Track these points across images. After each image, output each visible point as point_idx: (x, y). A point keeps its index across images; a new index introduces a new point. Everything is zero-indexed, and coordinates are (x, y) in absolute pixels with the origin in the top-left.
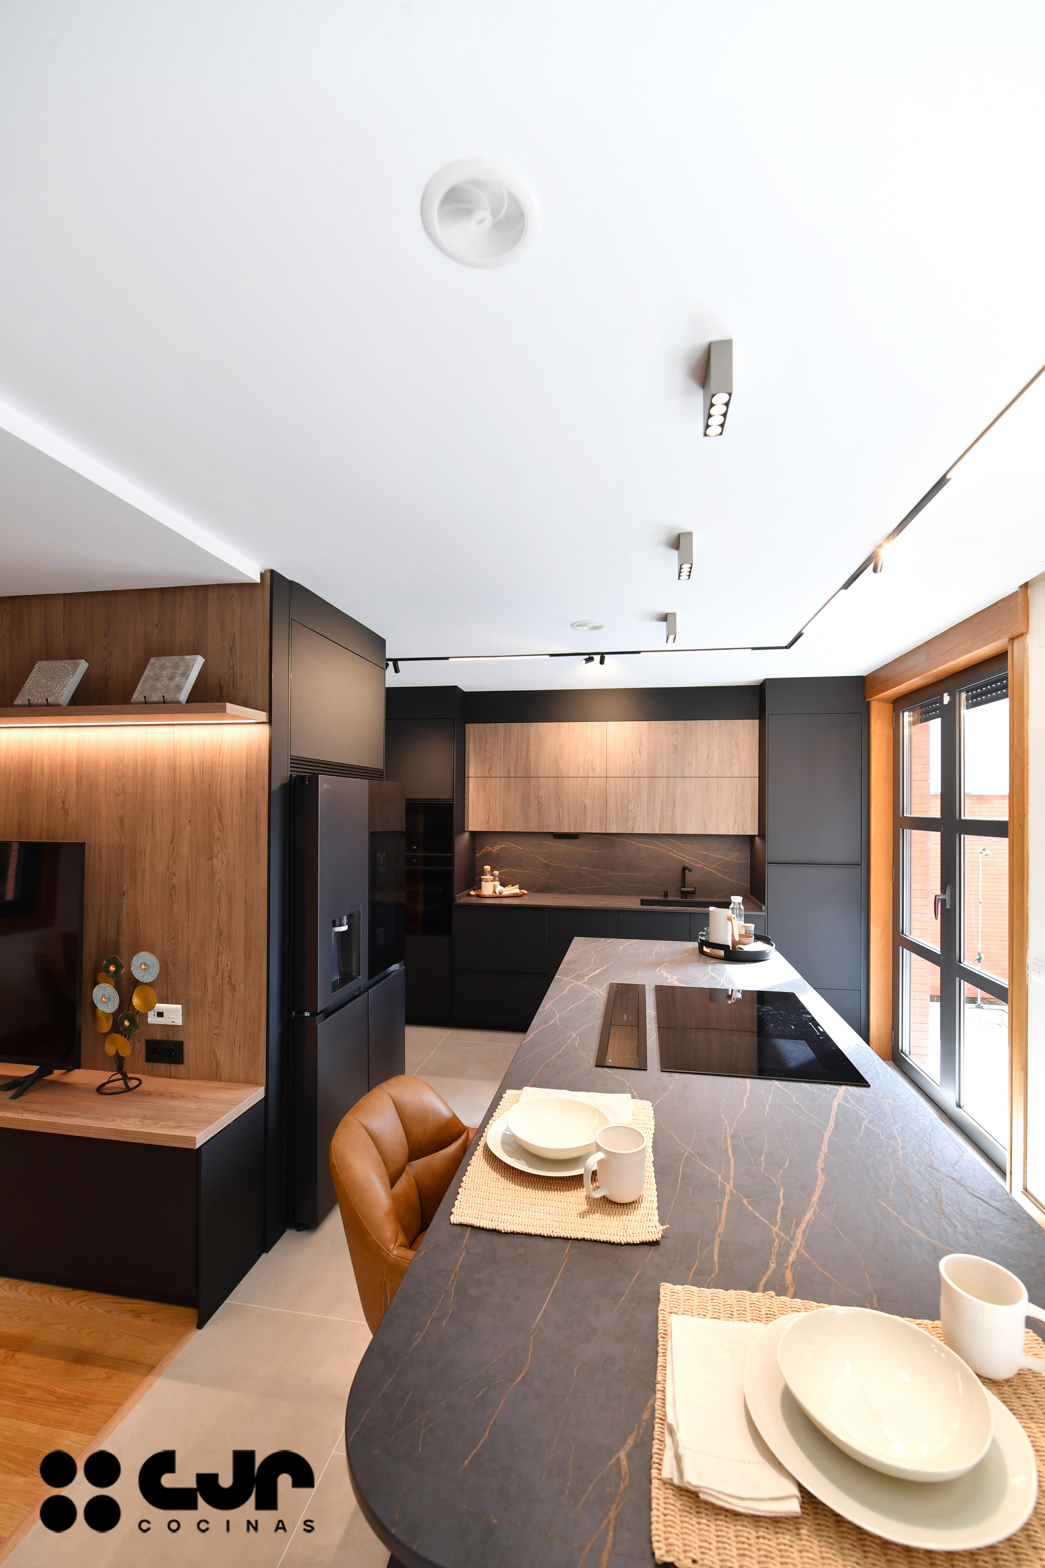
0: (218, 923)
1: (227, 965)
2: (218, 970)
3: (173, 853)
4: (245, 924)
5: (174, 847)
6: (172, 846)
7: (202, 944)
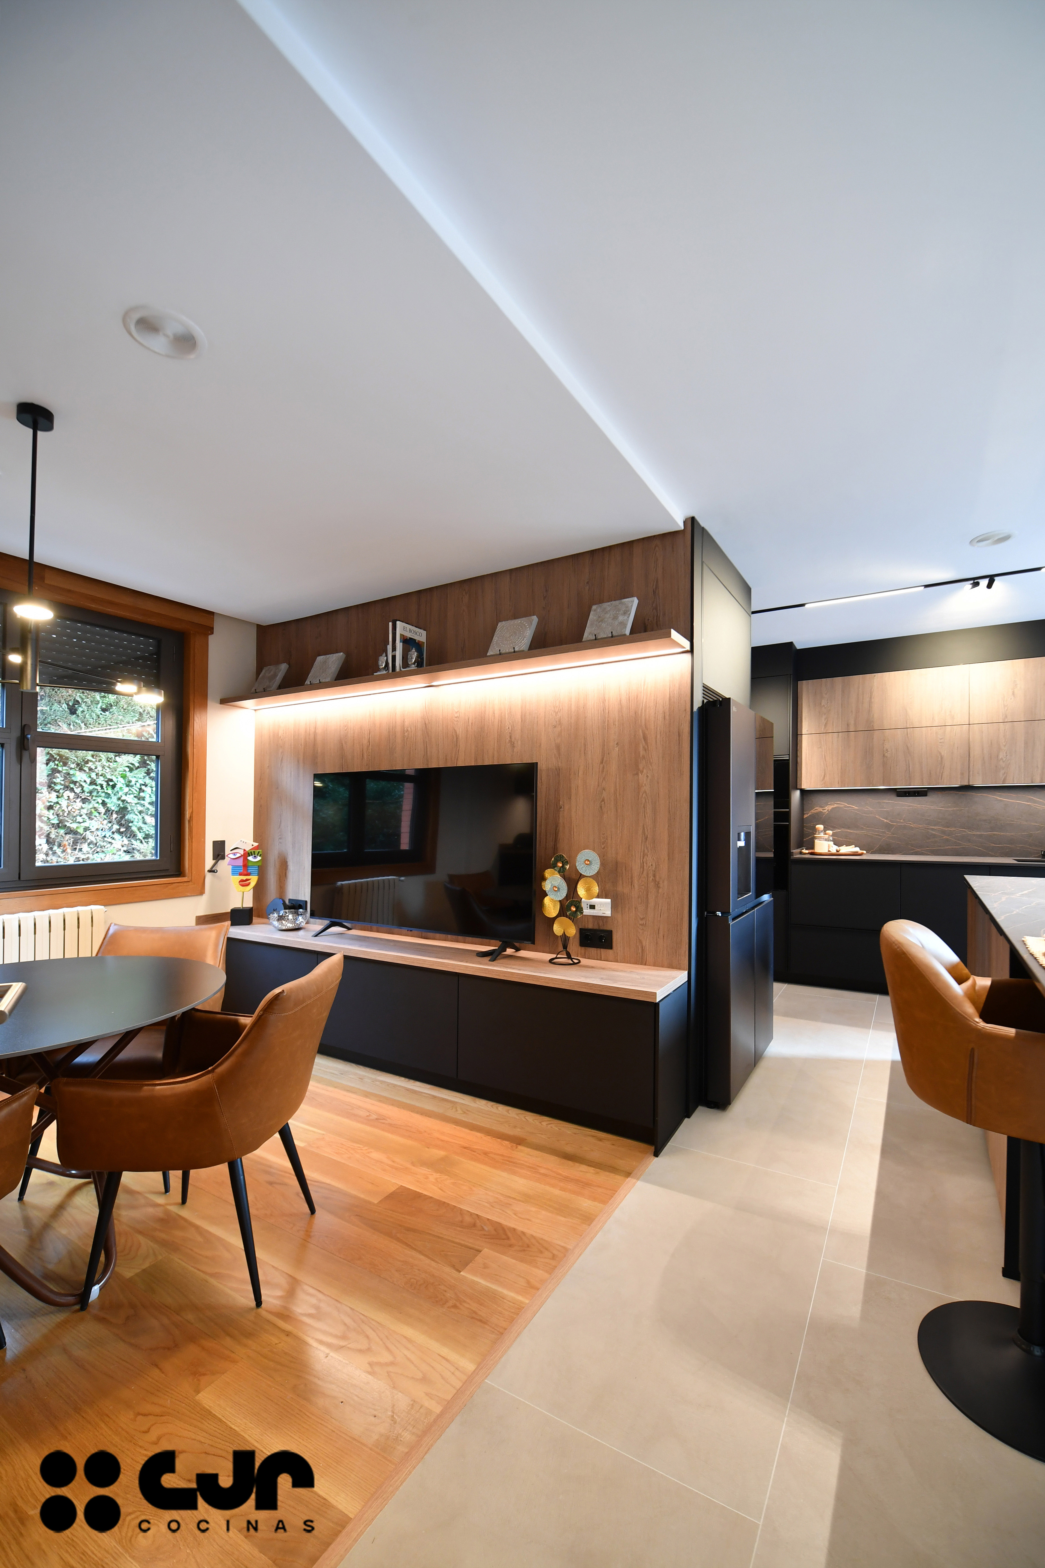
0: (644, 829)
1: (651, 865)
2: (643, 870)
3: (603, 771)
4: (668, 829)
5: (604, 766)
6: (602, 766)
7: (629, 848)
